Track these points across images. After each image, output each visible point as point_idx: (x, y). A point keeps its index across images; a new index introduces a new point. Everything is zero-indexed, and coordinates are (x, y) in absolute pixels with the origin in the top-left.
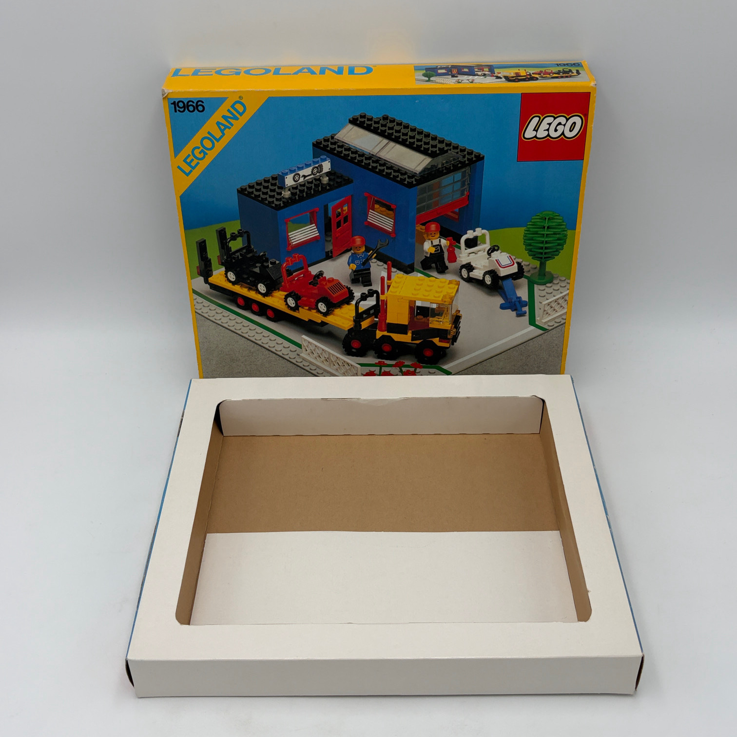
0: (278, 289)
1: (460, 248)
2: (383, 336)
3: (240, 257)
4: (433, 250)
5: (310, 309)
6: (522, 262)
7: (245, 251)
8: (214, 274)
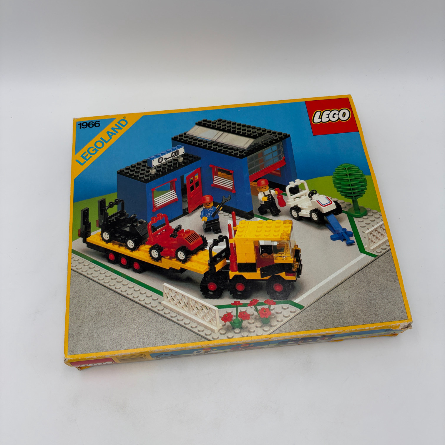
0: (144, 244)
1: (286, 195)
2: (235, 275)
3: (115, 220)
4: (266, 199)
5: (170, 259)
6: (338, 200)
7: (119, 215)
8: (91, 234)
